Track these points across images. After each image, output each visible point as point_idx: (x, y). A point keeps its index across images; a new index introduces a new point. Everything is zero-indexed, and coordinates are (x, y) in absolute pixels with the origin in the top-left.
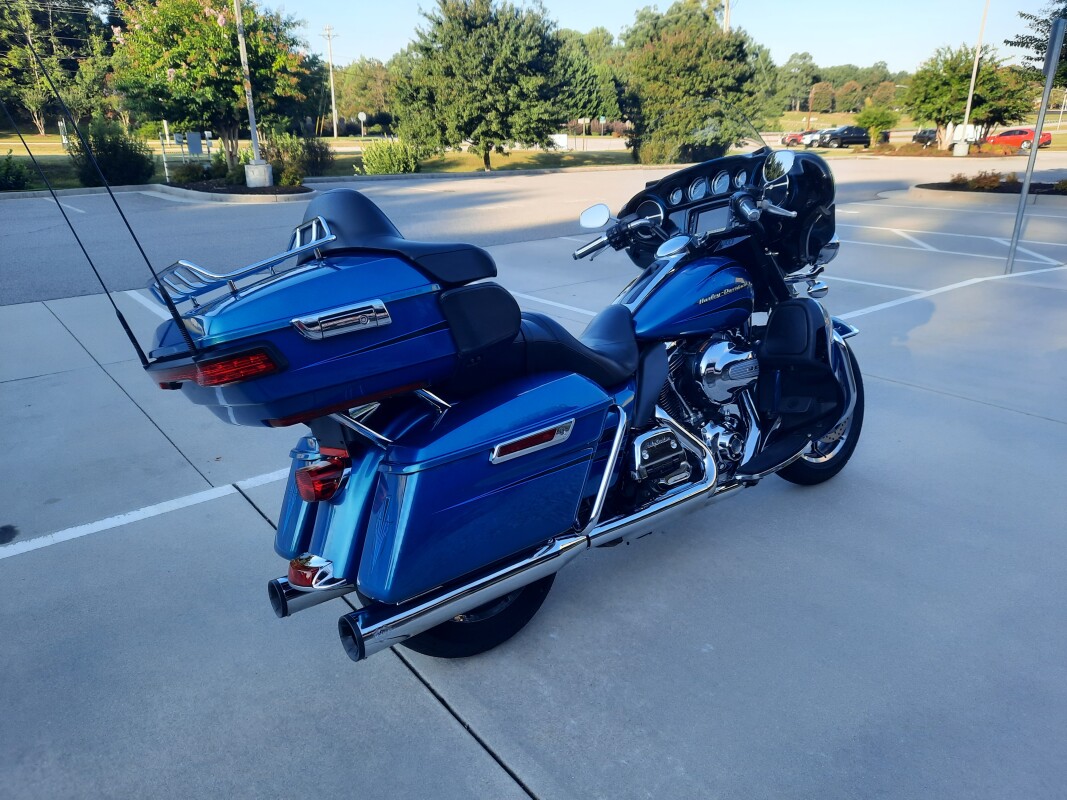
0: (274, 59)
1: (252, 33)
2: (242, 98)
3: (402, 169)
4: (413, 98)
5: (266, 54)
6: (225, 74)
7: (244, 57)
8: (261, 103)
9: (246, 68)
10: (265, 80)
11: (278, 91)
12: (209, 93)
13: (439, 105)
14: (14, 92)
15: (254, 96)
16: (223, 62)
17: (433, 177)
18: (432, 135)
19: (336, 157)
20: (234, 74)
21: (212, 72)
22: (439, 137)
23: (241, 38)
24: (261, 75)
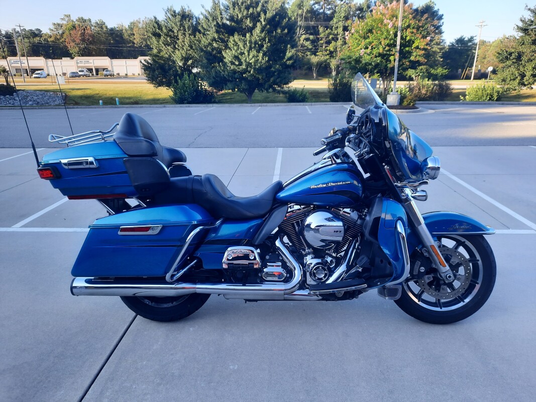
0: (413, 42)
1: (405, 30)
2: (393, 62)
3: (488, 99)
4: (507, 58)
5: (410, 40)
6: (387, 51)
7: (398, 43)
8: (403, 64)
9: (398, 47)
10: (407, 53)
11: (412, 58)
12: (379, 60)
13: (523, 62)
14: (328, 61)
15: (400, 61)
16: (388, 45)
17: (503, 104)
18: (514, 80)
19: (454, 91)
20: (392, 51)
21: (381, 50)
22: (518, 81)
23: (399, 34)
24: (406, 51)
